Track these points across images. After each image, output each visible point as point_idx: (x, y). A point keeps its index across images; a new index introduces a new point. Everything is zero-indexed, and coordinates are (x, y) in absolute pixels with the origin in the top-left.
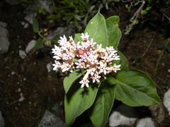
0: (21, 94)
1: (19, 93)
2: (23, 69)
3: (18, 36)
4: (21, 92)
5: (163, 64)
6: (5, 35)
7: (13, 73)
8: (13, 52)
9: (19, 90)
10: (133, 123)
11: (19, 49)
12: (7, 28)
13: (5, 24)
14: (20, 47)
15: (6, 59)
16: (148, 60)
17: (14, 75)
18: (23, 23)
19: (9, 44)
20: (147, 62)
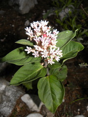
0: (5, 38)
1: (4, 36)
2: (19, 29)
3: (35, 14)
4: (6, 37)
5: (80, 103)
6: (31, 7)
7: (13, 26)
8: (24, 17)
9: (6, 36)
10: (33, 110)
11: (29, 20)
12: (35, 5)
13: (36, 3)
14: (30, 19)
15: (18, 17)
16: (75, 93)
17: (13, 27)
18: (44, 11)
19: (28, 12)
20: (74, 93)
